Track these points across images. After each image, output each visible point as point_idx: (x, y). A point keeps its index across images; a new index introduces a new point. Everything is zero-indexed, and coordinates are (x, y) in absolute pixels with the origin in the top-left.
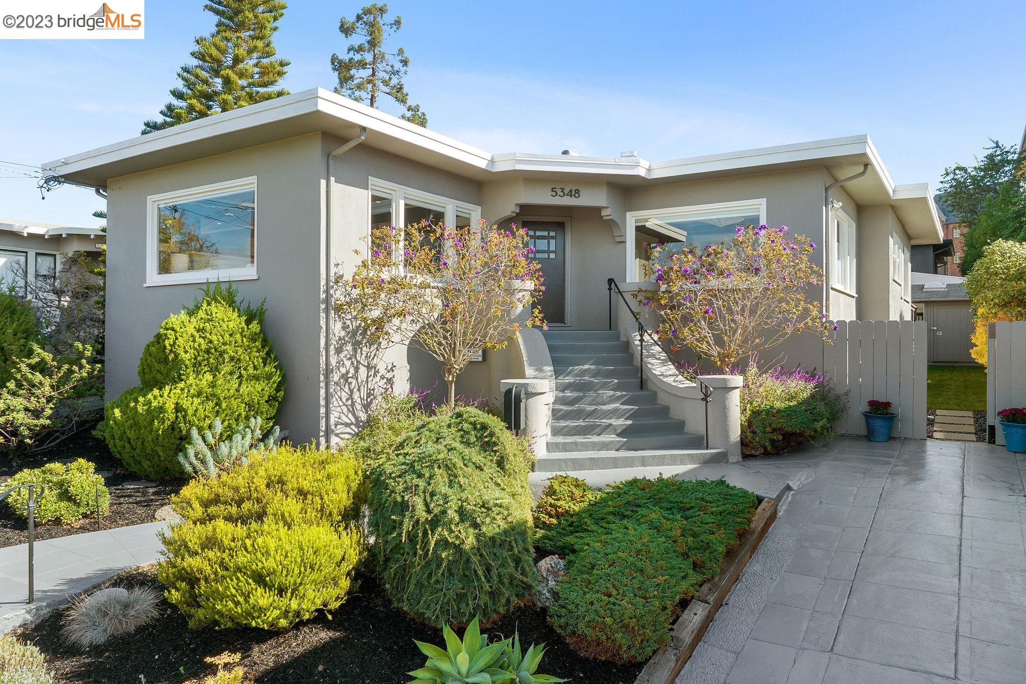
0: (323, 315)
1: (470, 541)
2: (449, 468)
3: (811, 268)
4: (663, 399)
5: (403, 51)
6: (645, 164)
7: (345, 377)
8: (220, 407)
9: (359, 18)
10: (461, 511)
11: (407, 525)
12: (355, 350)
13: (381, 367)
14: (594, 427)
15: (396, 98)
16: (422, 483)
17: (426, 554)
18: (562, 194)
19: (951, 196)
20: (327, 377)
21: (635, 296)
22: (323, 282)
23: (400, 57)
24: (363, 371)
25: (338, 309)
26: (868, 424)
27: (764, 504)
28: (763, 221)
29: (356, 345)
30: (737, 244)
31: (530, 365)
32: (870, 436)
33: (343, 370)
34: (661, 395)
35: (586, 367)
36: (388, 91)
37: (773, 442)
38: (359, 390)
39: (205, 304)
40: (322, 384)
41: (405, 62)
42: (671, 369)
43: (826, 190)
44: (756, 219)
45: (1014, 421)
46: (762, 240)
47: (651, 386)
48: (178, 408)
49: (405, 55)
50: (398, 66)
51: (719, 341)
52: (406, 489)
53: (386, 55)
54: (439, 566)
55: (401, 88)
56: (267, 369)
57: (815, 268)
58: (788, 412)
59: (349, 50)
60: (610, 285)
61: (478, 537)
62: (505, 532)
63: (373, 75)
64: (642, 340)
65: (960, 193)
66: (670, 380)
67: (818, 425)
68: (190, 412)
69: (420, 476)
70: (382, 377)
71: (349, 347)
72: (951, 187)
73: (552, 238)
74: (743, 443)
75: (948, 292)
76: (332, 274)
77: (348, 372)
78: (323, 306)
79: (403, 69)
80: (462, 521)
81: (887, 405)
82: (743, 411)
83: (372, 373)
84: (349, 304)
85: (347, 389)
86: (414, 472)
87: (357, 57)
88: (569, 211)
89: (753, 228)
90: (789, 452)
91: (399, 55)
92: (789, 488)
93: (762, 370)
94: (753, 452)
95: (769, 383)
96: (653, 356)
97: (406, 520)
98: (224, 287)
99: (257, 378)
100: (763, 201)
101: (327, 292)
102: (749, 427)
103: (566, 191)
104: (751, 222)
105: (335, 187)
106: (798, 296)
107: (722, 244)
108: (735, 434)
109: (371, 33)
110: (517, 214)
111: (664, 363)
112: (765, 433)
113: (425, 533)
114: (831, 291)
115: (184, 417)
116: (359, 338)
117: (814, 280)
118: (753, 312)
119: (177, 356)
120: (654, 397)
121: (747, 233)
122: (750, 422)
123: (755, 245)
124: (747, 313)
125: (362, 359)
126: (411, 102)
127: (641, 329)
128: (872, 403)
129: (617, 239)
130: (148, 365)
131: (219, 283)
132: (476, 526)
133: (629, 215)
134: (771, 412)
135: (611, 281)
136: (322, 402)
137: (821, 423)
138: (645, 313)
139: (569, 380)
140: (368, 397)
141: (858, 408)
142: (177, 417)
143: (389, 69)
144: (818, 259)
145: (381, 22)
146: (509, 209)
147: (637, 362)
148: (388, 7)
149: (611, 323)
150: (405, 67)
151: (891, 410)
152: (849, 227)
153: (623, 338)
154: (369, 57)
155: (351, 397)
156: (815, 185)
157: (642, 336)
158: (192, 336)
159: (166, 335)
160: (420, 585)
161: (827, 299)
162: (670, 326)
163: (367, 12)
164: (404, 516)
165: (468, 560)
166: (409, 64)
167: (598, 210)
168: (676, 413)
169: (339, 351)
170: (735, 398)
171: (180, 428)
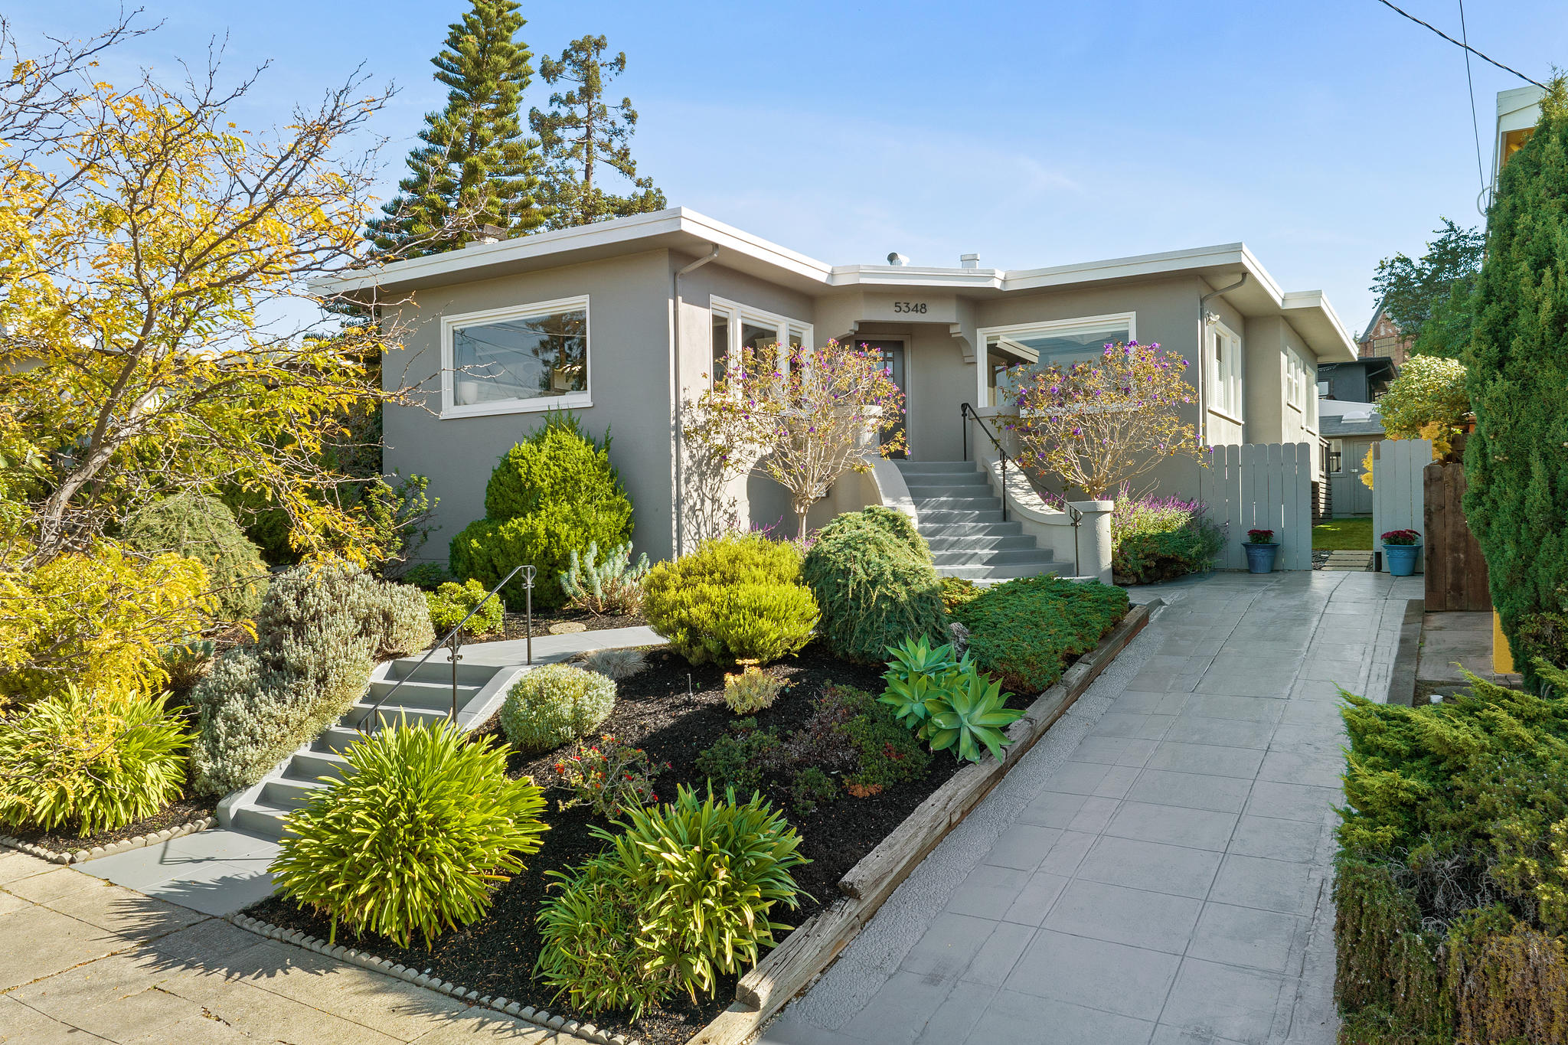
0: (673, 443)
1: (903, 597)
2: (878, 544)
3: (1184, 387)
4: (1028, 529)
5: (629, 103)
6: (1000, 274)
7: (692, 509)
8: (589, 533)
9: (566, 55)
10: (894, 573)
11: (852, 585)
12: (701, 481)
13: (724, 501)
14: (961, 556)
15: (620, 168)
16: (859, 555)
17: (868, 607)
18: (906, 309)
19: (1392, 297)
20: (678, 508)
21: (994, 422)
22: (673, 408)
23: (625, 111)
24: (708, 502)
25: (687, 436)
26: (1248, 555)
27: (1135, 609)
28: (1132, 337)
29: (702, 476)
30: (1104, 362)
31: (887, 496)
32: (1251, 569)
33: (691, 502)
34: (1026, 525)
35: (943, 499)
36: (609, 158)
37: (1146, 568)
38: (705, 525)
39: (549, 433)
40: (674, 516)
41: (631, 118)
42: (1036, 498)
43: (1202, 301)
44: (1126, 334)
45: (1396, 543)
46: (1131, 358)
47: (1015, 517)
48: (550, 534)
49: (632, 108)
50: (621, 122)
51: (1087, 467)
52: (846, 560)
53: (608, 109)
54: (879, 616)
55: (626, 154)
56: (618, 499)
57: (1188, 387)
58: (1162, 538)
59: (552, 101)
60: (964, 411)
61: (909, 592)
62: (928, 591)
63: (588, 136)
64: (1004, 468)
65: (1403, 293)
66: (1036, 509)
67: (1193, 552)
68: (563, 537)
69: (856, 549)
70: (725, 512)
71: (696, 478)
72: (1390, 284)
73: (889, 359)
74: (1115, 571)
75: (1372, 424)
76: (681, 400)
77: (695, 504)
78: (673, 433)
79: (628, 128)
80: (895, 581)
81: (1268, 533)
82: (1115, 538)
83: (716, 507)
84: (696, 431)
85: (694, 523)
86: (850, 547)
87: (564, 112)
88: (910, 329)
89: (1123, 345)
90: (1163, 583)
91: (622, 108)
92: (1161, 603)
93: (1134, 497)
94: (1125, 581)
95: (1141, 509)
96: (1016, 485)
97: (851, 581)
98: (565, 415)
99: (610, 508)
100: (1132, 316)
101: (677, 418)
102: (1120, 554)
103: (911, 306)
104: (1120, 338)
105: (683, 307)
106: (1172, 418)
107: (1089, 362)
108: (1107, 562)
109: (586, 80)
110: (856, 333)
111: (1028, 492)
112: (1137, 559)
113: (867, 592)
114: (1209, 415)
115: (558, 542)
116: (704, 468)
117: (1187, 399)
118: (1123, 434)
119: (533, 484)
120: (1018, 528)
121: (1116, 350)
122: (1121, 549)
123: (1124, 362)
124: (1116, 435)
125: (706, 490)
126: (641, 173)
127: (1003, 457)
128: (1253, 533)
129: (967, 360)
130: (501, 494)
131: (560, 411)
132: (906, 584)
133: (979, 331)
134: (1142, 538)
135: (964, 406)
136: (674, 535)
137: (1196, 549)
138: (1006, 440)
139: (925, 511)
140: (713, 532)
141: (1239, 537)
142: (550, 542)
143: (609, 127)
144: (1192, 376)
145: (599, 63)
146: (849, 327)
147: (999, 494)
148: (608, 41)
149: (967, 453)
150: (631, 125)
151: (1274, 540)
152: (1233, 343)
153: (980, 469)
154: (581, 111)
155: (698, 533)
156: (1190, 295)
157: (1004, 463)
158: (545, 464)
159: (517, 463)
160: (863, 631)
161: (1204, 421)
162: (1033, 453)
163: (578, 47)
164: (848, 580)
165: (902, 611)
166: (638, 121)
167: (946, 327)
168: (1042, 543)
169: (688, 481)
170: (1106, 522)
171: (553, 553)
